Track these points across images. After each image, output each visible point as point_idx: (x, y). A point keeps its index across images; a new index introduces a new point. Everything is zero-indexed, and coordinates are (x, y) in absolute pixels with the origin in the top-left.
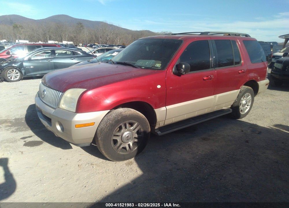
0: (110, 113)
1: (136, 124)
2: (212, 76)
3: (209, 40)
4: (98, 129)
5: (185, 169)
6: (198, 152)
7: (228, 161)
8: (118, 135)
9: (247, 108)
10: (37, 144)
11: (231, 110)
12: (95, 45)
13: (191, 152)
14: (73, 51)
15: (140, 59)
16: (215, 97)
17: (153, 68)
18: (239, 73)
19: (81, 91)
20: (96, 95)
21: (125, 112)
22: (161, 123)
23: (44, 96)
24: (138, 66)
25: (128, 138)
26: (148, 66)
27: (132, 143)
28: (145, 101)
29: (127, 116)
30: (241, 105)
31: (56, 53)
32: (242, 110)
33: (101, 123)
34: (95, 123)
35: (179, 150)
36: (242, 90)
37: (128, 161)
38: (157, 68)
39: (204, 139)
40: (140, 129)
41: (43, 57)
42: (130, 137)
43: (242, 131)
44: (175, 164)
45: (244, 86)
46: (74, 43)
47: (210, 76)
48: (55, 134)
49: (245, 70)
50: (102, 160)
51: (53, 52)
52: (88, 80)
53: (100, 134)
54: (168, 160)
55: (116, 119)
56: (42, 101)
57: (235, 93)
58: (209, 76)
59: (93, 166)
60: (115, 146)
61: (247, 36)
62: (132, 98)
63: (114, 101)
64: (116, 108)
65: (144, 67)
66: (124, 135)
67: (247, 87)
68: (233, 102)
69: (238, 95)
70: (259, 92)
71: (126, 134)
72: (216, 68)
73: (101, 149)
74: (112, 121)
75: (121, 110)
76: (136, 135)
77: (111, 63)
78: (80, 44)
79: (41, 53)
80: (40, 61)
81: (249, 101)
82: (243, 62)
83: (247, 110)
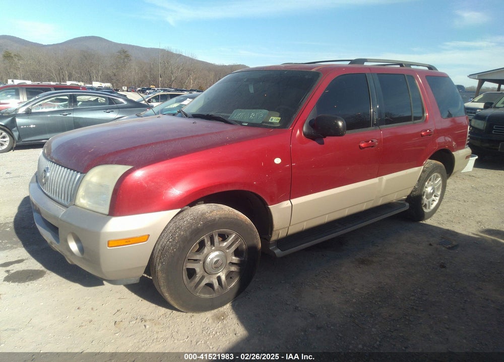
0: (181, 215)
1: (234, 235)
2: (375, 141)
3: (368, 74)
4: (156, 248)
5: (332, 327)
6: (353, 290)
7: (415, 307)
8: (196, 260)
9: (434, 200)
10: (32, 276)
11: (407, 204)
12: (150, 89)
13: (340, 290)
14: (109, 98)
15: (238, 108)
16: (381, 181)
17: (264, 124)
18: (422, 136)
19: (121, 169)
20: (152, 178)
21: (211, 212)
22: (281, 232)
23: (46, 181)
24: (236, 121)
25: (217, 265)
26: (254, 121)
27: (224, 275)
28: (250, 190)
29: (214, 220)
30: (423, 195)
31: (79, 102)
32: (426, 204)
33: (163, 234)
34: (149, 235)
35: (317, 285)
36: (427, 168)
37: (216, 311)
38: (272, 125)
39: (363, 262)
40: (241, 245)
41: (54, 108)
42: (220, 262)
43: (430, 245)
44: (313, 316)
45: (429, 161)
46: (113, 86)
47: (372, 141)
48: (67, 259)
49: (432, 131)
50: (164, 309)
51: (73, 99)
52: (135, 148)
53: (160, 259)
54: (296, 308)
55: (193, 227)
56: (43, 191)
57: (415, 172)
58: (370, 142)
59: (145, 324)
60: (191, 282)
61: (431, 68)
62: (226, 184)
63: (189, 191)
64: (192, 204)
65: (246, 123)
66: (208, 260)
67: (434, 162)
68: (412, 189)
69: (420, 177)
70: (454, 170)
71: (213, 256)
72: (380, 127)
73: (162, 288)
74: (185, 230)
75: (202, 208)
76: (234, 258)
77: (182, 116)
78: (123, 87)
79: (51, 101)
80: (49, 116)
81: (438, 188)
82: (427, 114)
83: (435, 204)
